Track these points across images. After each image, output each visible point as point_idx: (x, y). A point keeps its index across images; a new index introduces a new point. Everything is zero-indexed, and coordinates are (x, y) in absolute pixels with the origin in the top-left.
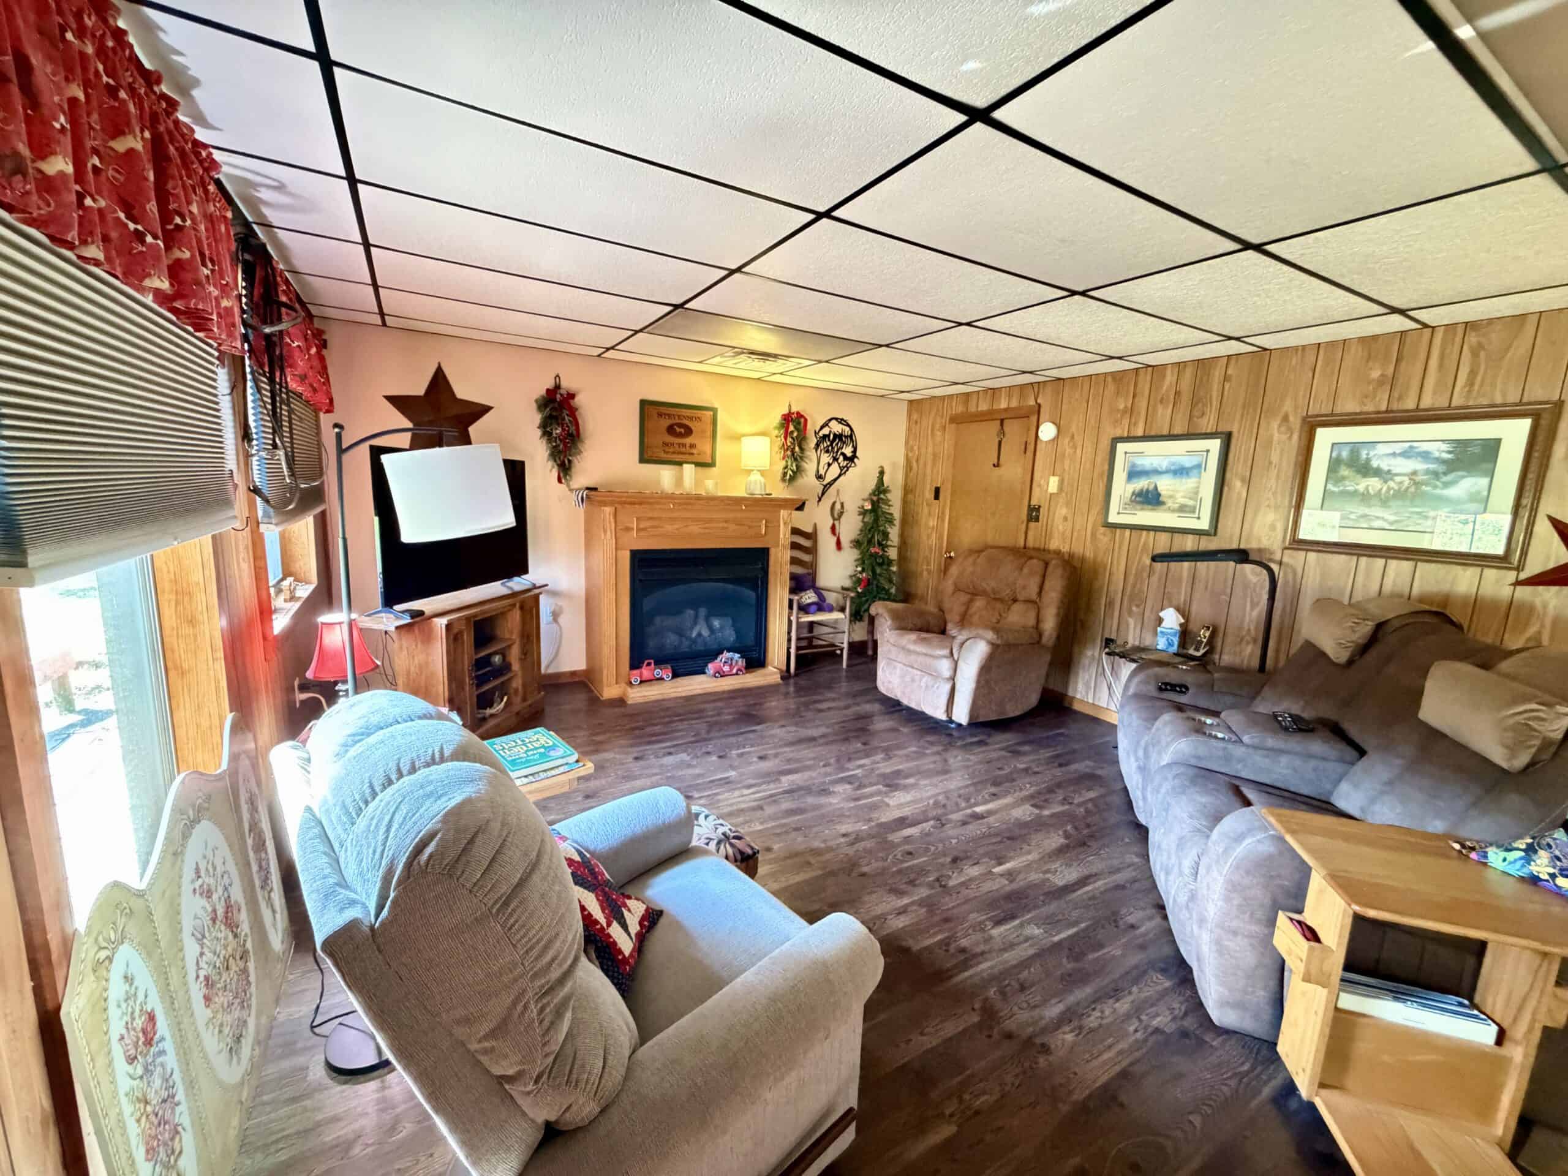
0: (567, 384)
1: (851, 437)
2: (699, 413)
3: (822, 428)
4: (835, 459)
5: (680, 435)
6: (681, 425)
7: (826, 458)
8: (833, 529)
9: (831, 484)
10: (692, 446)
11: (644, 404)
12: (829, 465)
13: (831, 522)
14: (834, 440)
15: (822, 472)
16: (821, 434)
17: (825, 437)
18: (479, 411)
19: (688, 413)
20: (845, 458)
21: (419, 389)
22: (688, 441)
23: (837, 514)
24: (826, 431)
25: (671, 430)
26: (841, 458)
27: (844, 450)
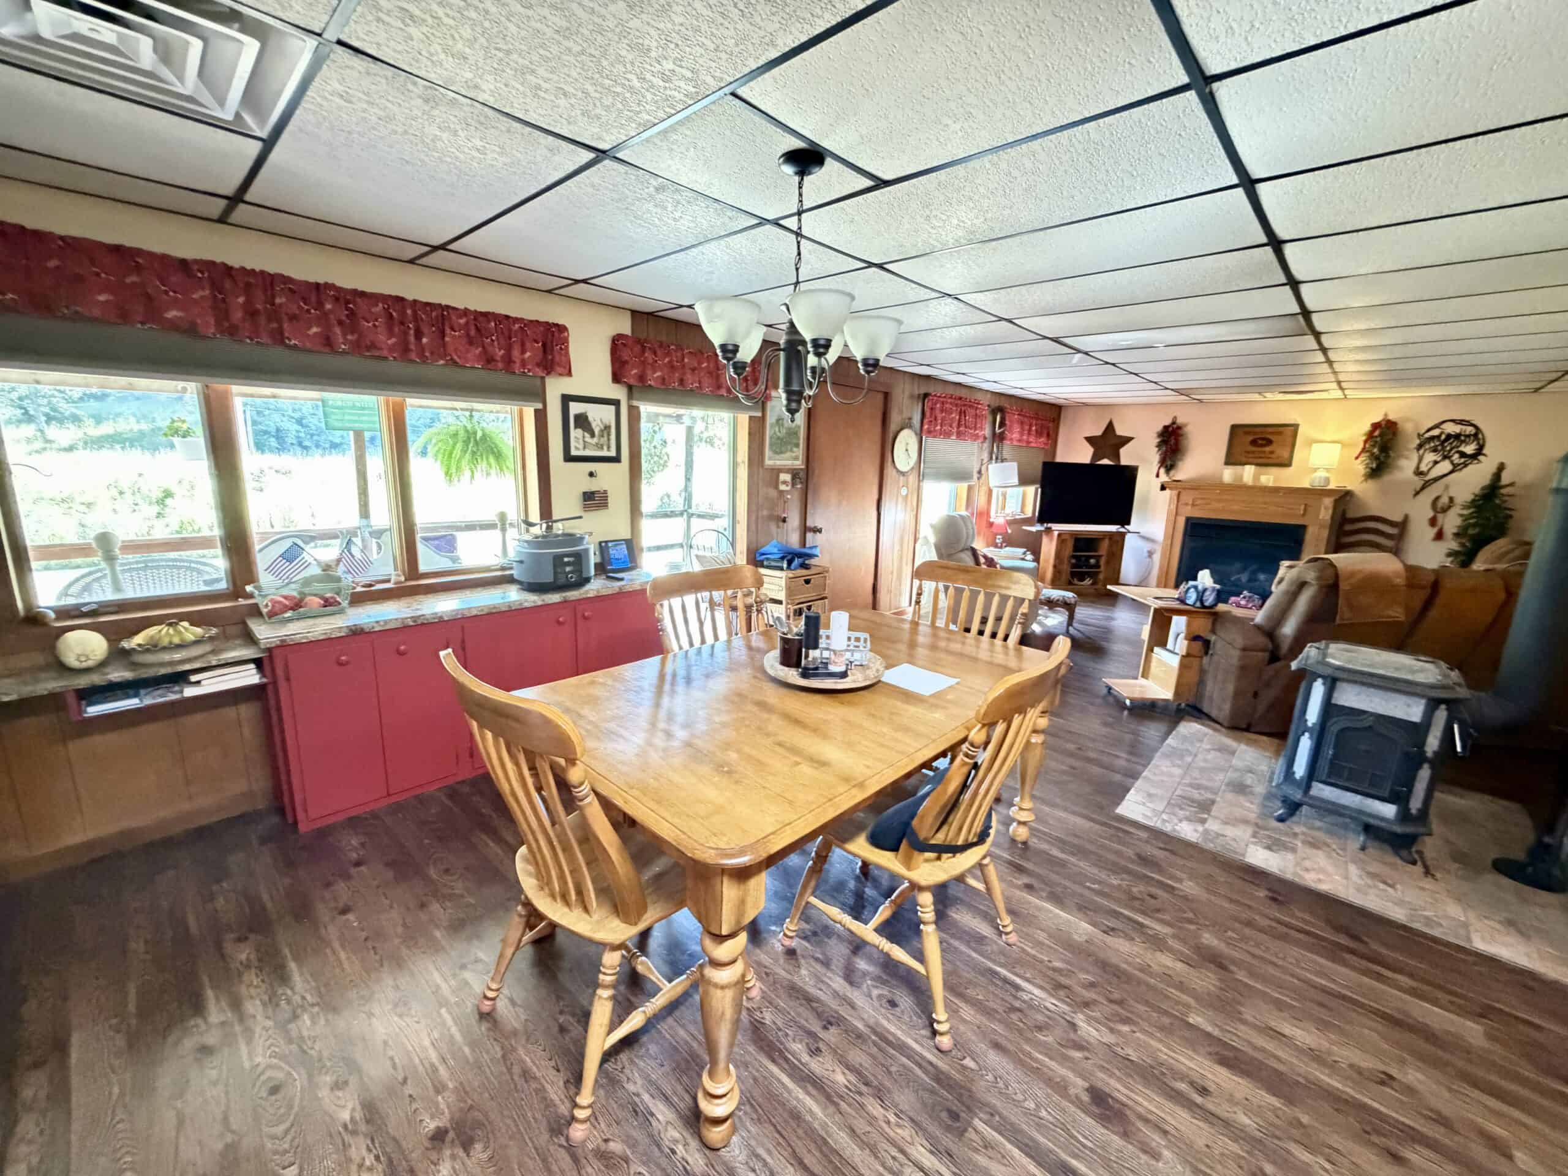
0: (1179, 421)
1: (1476, 435)
2: (1281, 429)
3: (1429, 430)
4: (1445, 457)
5: (1262, 446)
6: (1263, 439)
7: (1430, 457)
8: (1433, 522)
9: (1436, 479)
10: (1272, 452)
11: (1235, 429)
12: (1436, 463)
13: (1431, 514)
14: (1446, 440)
15: (1424, 468)
16: (1427, 435)
17: (1432, 438)
18: (1127, 440)
19: (1270, 430)
20: (1463, 455)
21: (1099, 433)
22: (1267, 449)
23: (1440, 509)
24: (1436, 432)
25: (1254, 443)
26: (1457, 456)
27: (1462, 449)
